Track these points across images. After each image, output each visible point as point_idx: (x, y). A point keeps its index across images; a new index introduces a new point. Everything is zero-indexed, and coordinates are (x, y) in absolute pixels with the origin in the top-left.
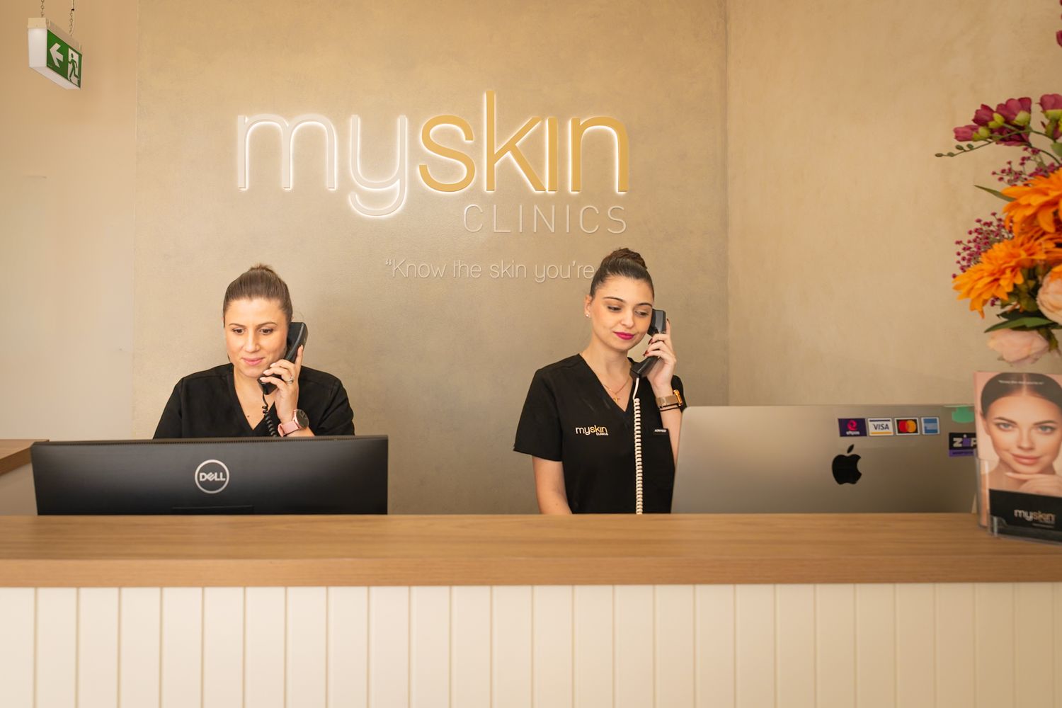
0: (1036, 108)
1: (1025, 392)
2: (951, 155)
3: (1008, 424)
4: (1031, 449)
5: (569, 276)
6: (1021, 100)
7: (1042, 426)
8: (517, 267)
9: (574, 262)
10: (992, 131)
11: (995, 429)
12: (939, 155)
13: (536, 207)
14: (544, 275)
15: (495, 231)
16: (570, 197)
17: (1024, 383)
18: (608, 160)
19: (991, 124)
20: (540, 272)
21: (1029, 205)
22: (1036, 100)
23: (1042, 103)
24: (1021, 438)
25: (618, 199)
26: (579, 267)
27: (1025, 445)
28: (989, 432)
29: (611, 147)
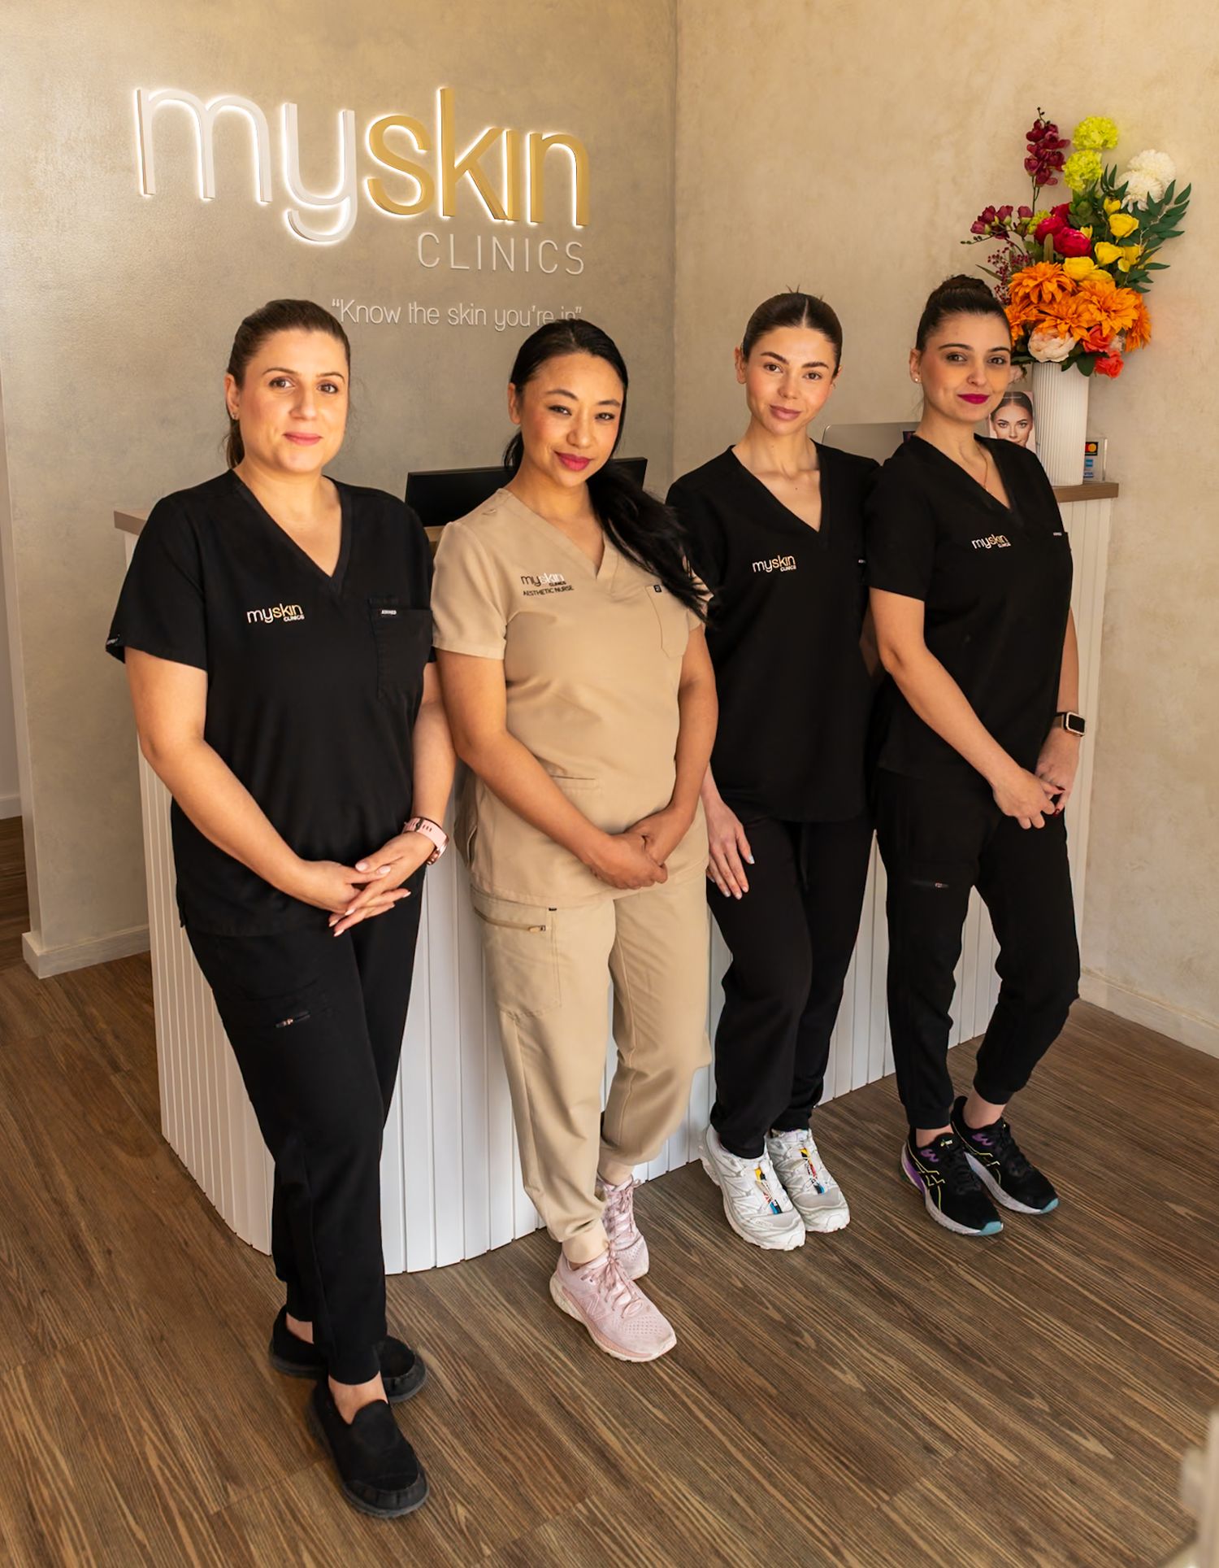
0: (1015, 214)
1: (1012, 402)
2: (969, 243)
3: (1004, 423)
4: (1016, 437)
5: (529, 324)
6: (1008, 207)
7: (1020, 423)
8: (477, 311)
9: (534, 307)
10: (993, 228)
11: (997, 426)
12: (963, 243)
13: (495, 240)
14: (504, 322)
15: (453, 267)
16: (528, 228)
17: (1012, 398)
18: (566, 186)
19: (993, 223)
20: (500, 318)
21: (1027, 286)
22: (1016, 209)
23: (1019, 211)
24: (1010, 432)
25: (574, 234)
26: (539, 313)
27: (1013, 435)
28: (995, 429)
29: (569, 172)
